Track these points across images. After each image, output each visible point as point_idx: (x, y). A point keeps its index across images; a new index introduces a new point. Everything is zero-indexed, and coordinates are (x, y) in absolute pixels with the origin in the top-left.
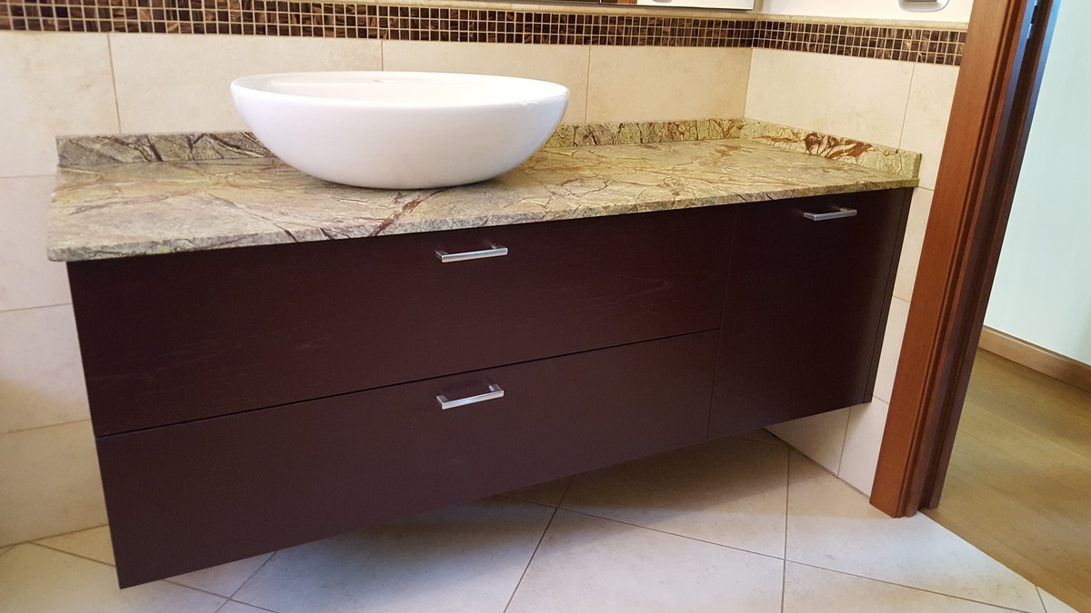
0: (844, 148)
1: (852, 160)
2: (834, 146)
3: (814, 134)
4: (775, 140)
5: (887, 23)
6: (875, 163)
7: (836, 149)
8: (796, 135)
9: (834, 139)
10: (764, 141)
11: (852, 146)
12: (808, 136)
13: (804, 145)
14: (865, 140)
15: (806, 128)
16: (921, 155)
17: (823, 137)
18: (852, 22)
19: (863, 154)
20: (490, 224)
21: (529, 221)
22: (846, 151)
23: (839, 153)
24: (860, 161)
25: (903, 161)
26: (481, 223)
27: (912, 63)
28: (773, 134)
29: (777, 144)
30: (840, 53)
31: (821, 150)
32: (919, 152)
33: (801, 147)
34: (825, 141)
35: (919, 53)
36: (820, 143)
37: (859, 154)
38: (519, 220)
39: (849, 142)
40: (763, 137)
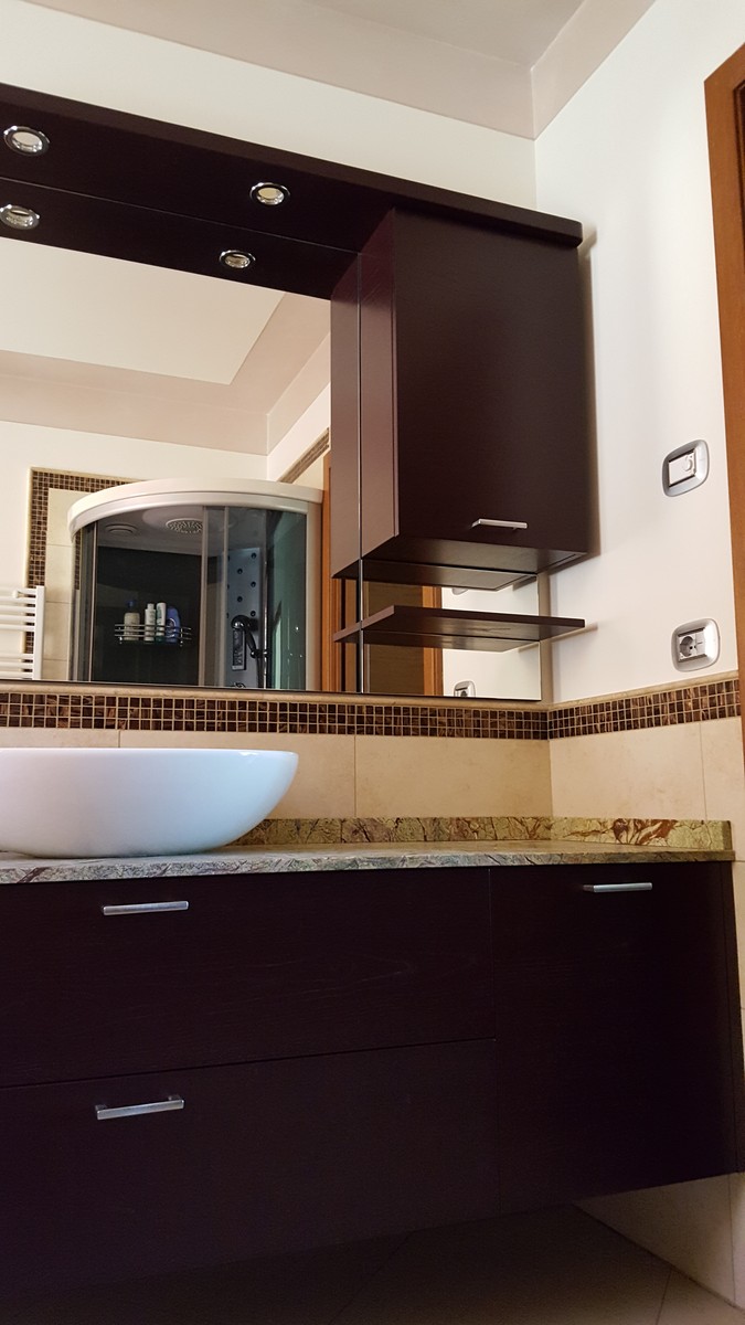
0: (651, 829)
1: (662, 842)
2: (642, 829)
3: (620, 820)
4: (584, 834)
5: (664, 687)
6: (684, 840)
7: (644, 833)
8: (603, 824)
9: (640, 821)
10: (574, 838)
11: (658, 825)
12: (615, 823)
13: (612, 835)
14: (670, 818)
15: (611, 815)
16: (729, 823)
17: (629, 821)
18: (632, 693)
19: (671, 832)
20: (169, 874)
21: (220, 873)
22: (654, 833)
23: (649, 835)
24: (669, 841)
25: (711, 832)
26: (159, 872)
27: (697, 723)
28: (581, 829)
29: (587, 839)
30: (629, 728)
31: (630, 837)
32: (726, 819)
33: (610, 838)
34: (632, 825)
35: (701, 710)
36: (627, 829)
37: (667, 834)
38: (207, 870)
39: (654, 822)
40: (573, 834)
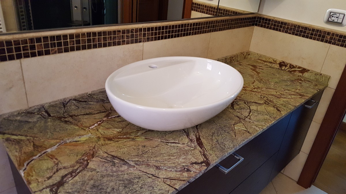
0: (297, 69)
2: (293, 68)
3: (283, 62)
5: (319, 28)
6: (311, 76)
8: (275, 61)
10: (259, 61)
18: (303, 25)
19: (306, 73)
23: (295, 71)
24: (304, 75)
25: (323, 78)
26: (235, 150)
28: (264, 59)
29: (266, 63)
32: (329, 75)
33: (277, 66)
34: (289, 66)
36: (286, 66)
